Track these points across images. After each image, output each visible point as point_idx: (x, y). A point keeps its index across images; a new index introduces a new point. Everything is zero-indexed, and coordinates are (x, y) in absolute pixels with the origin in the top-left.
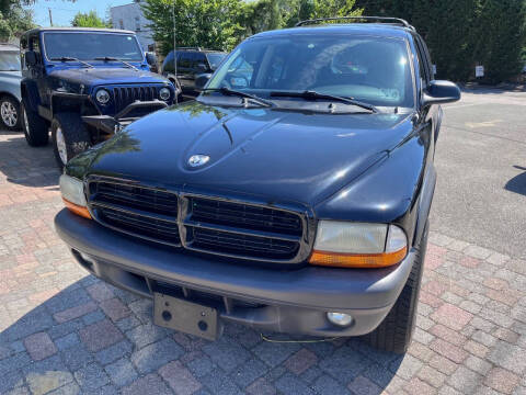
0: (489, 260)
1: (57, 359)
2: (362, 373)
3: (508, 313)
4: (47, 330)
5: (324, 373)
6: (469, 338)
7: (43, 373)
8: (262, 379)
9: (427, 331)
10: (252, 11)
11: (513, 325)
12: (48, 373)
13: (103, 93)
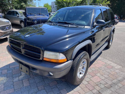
0: (115, 67)
1: (6, 75)
2: (65, 88)
3: (112, 81)
4: (7, 69)
5: (57, 87)
6: (97, 85)
7: (2, 77)
8: (43, 86)
9: (87, 82)
10: (80, 2)
11: (111, 84)
12: (3, 77)
13: (36, 21)
